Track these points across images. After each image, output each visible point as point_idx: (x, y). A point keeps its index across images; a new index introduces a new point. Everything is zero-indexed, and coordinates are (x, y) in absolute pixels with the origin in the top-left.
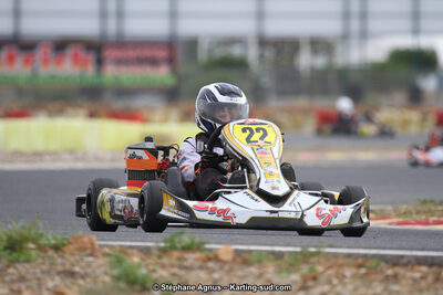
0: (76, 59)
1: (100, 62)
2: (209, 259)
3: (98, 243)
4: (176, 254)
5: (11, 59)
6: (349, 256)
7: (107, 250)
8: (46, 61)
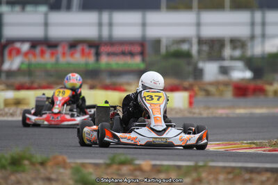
0: (83, 53)
1: (98, 55)
2: (135, 170)
3: (68, 161)
4: (115, 167)
5: (43, 53)
6: (225, 167)
7: (73, 165)
8: (64, 54)
